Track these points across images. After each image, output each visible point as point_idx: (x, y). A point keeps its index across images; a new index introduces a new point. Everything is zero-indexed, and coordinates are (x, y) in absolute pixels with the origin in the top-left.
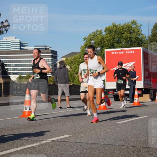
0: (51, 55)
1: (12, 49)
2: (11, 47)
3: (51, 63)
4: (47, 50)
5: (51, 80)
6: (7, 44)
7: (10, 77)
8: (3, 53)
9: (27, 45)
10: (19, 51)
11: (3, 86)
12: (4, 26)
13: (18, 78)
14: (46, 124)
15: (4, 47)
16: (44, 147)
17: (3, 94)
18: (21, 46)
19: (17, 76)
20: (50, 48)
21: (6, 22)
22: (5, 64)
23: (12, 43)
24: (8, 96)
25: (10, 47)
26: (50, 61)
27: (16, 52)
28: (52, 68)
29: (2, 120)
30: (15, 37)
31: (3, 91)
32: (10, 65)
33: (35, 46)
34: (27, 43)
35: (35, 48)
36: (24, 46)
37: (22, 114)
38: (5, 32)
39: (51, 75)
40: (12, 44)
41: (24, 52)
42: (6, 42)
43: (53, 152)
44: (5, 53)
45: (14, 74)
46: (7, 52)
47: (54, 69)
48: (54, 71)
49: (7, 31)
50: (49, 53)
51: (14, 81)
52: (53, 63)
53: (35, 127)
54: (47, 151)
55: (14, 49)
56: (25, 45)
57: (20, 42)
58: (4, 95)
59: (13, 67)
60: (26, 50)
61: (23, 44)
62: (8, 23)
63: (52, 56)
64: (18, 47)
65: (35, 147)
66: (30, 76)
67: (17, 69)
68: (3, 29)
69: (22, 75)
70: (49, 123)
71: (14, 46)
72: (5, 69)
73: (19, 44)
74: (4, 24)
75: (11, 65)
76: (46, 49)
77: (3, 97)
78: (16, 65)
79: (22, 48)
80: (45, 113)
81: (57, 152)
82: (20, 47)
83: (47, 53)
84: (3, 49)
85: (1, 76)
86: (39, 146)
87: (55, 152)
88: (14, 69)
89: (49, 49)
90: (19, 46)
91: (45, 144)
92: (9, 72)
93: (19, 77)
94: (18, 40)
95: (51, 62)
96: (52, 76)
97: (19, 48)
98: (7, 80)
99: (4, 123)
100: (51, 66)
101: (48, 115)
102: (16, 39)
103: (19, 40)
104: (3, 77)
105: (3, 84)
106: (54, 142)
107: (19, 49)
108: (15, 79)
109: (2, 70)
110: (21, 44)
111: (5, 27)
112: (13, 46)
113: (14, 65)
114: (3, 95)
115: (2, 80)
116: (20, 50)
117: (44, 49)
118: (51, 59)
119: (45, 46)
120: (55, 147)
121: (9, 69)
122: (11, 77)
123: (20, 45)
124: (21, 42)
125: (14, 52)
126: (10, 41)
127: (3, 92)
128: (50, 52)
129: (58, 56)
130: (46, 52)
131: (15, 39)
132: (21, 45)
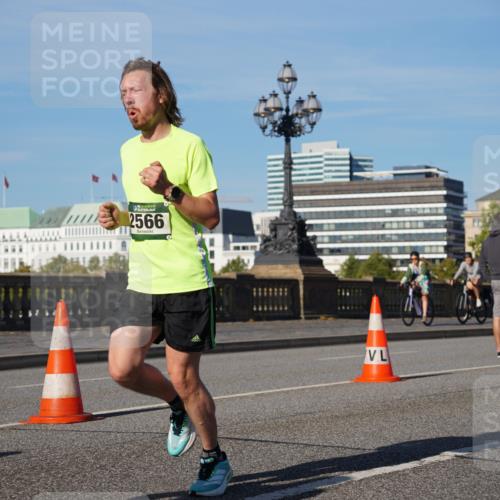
0: (444, 192)
1: (328, 178)
2: (326, 171)
3: (445, 218)
4: (431, 179)
5: (445, 269)
6: (312, 163)
7: (321, 261)
8: (302, 190)
9: (371, 167)
10: (347, 184)
11: (301, 287)
12: (306, 113)
13: (345, 264)
14: (436, 403)
15: (304, 175)
16: (432, 474)
17: (302, 311)
18: (354, 168)
19: (343, 259)
20: (441, 174)
21: (312, 100)
22: (308, 222)
23: (327, 159)
24: (316, 318)
25: (321, 174)
26: (441, 211)
27: (338, 188)
28: (449, 233)
29: (303, 389)
30: (335, 143)
31: (302, 302)
32: (320, 227)
33: (396, 168)
34: (371, 161)
35: (395, 175)
36: (361, 169)
37: (360, 372)
38: (308, 128)
39: (445, 256)
40: (326, 165)
41: (363, 187)
42: (311, 157)
43: (461, 491)
44: (308, 190)
45: (333, 252)
46: (313, 189)
47: (453, 237)
48: (455, 241)
49: (313, 125)
50: (439, 188)
51: (333, 272)
52: (452, 218)
53: (403, 412)
54: (443, 489)
55: (334, 177)
56: (366, 166)
57: (351, 159)
58: (305, 314)
59: (329, 230)
60: (369, 182)
61: (360, 163)
62: (318, 102)
63: (447, 198)
64: (344, 171)
65: (404, 473)
66: (380, 257)
67: (344, 238)
68: (303, 121)
69: (357, 257)
70: (444, 402)
71: (333, 168)
72: (308, 237)
73: (348, 162)
74: (305, 106)
75: (326, 227)
76: (429, 175)
77: (303, 321)
78: (339, 227)
79: (355, 174)
80: (429, 371)
81: (475, 493)
82: (351, 171)
83: (432, 188)
84: (302, 181)
85: (297, 259)
86: (414, 470)
87: (466, 492)
88: (333, 239)
89: (437, 175)
90: (348, 168)
91: (436, 464)
92: (319, 246)
93: (350, 260)
94: (344, 153)
95: (446, 213)
96: (448, 257)
97: (348, 174)
98: (314, 270)
99: (309, 397)
100: (446, 227)
101: (439, 378)
102: (339, 150)
103: (347, 150)
104: (302, 263)
105: (304, 284)
106: (461, 461)
107: (348, 180)
108: (338, 268)
109: (299, 240)
110: (354, 163)
111: (308, 116)
112: (330, 168)
113: (333, 227)
114: (302, 316)
115: (299, 271)
116: (351, 179)
117: (423, 176)
118: (445, 205)
119: (427, 167)
120: (466, 476)
121: (319, 239)
122: (324, 263)
123: (351, 165)
124: (355, 157)
125: (333, 188)
126: (321, 156)
127: (304, 305)
128: (442, 184)
129: (466, 197)
130: (427, 184)
131: (337, 150)
132: (354, 165)
